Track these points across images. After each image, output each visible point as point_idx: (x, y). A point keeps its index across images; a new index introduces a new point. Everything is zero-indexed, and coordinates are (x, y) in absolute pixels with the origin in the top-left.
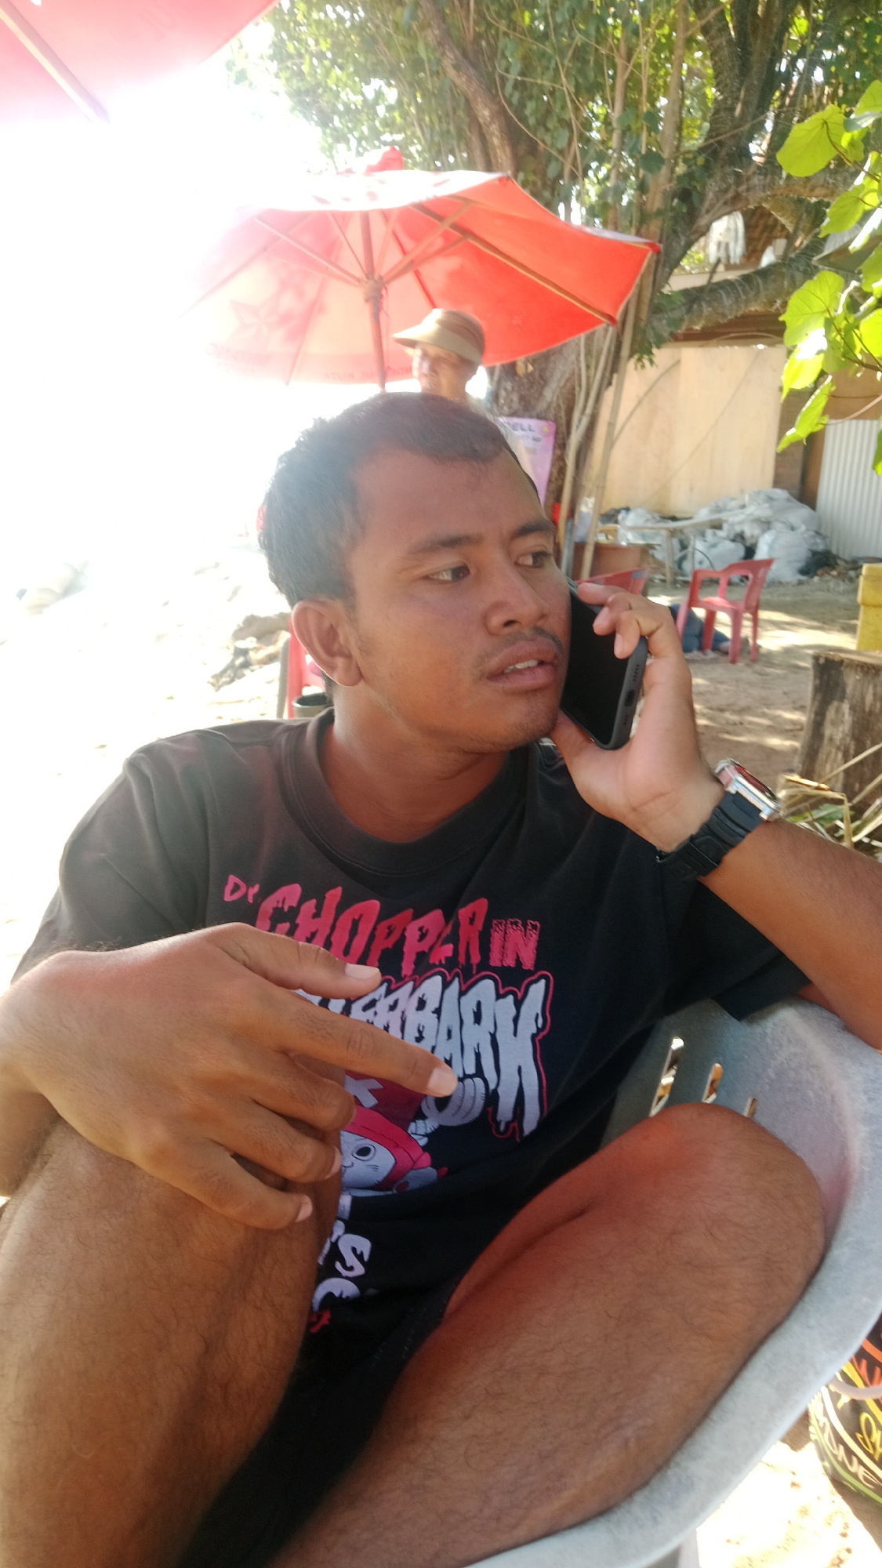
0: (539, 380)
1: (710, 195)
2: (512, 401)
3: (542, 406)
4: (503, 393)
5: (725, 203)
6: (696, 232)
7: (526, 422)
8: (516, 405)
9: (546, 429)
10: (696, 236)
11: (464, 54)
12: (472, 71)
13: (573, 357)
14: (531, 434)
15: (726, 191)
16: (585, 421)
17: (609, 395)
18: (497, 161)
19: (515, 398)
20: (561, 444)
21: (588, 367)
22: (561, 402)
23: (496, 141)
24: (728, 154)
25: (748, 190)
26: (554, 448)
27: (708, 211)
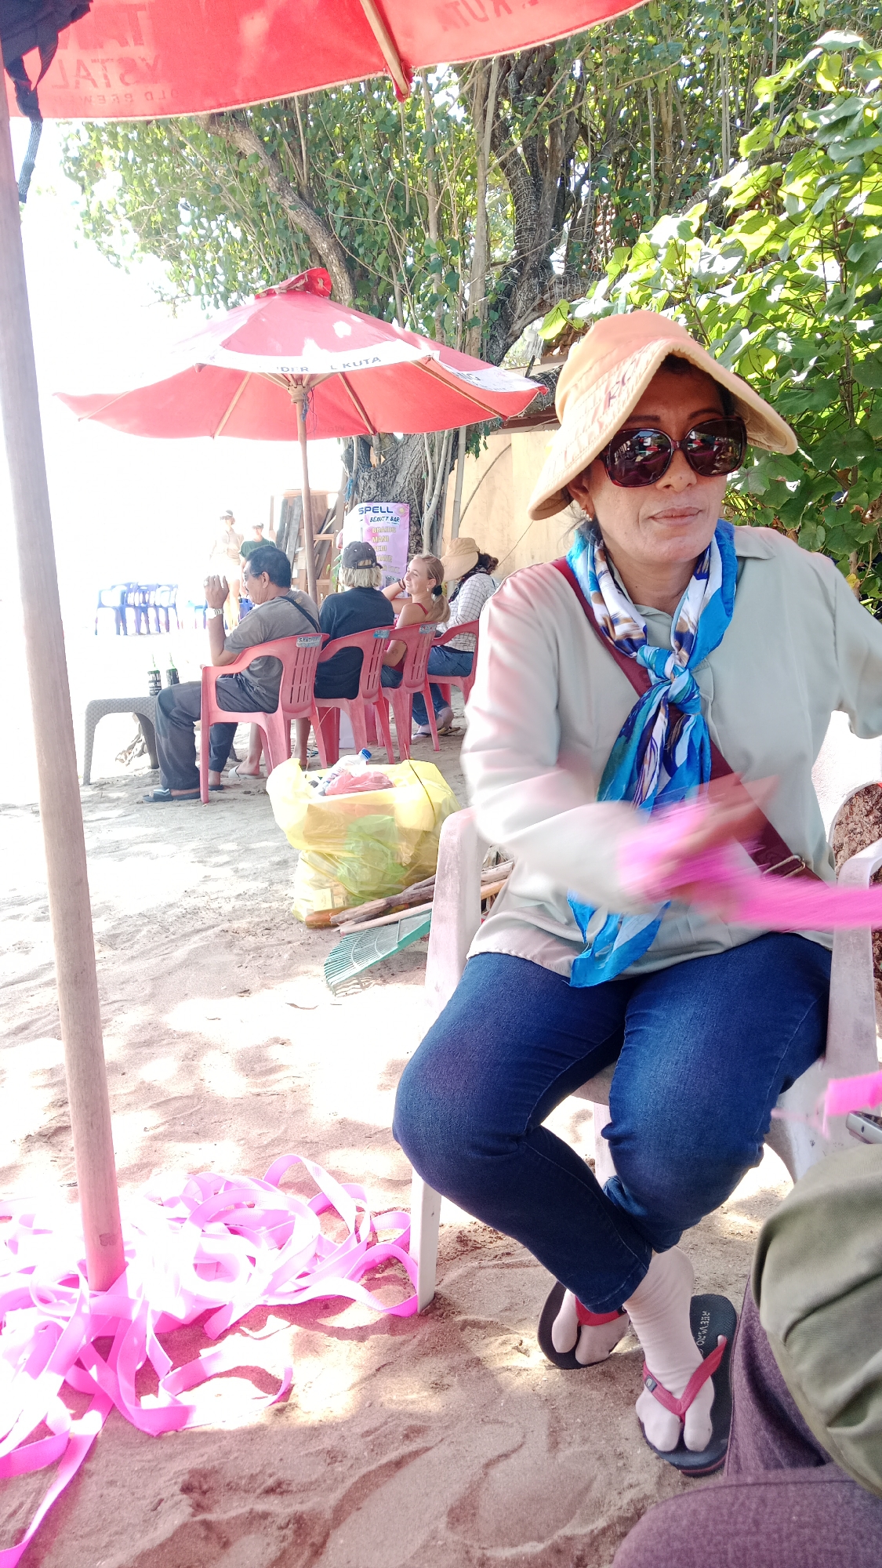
0: (390, 470)
1: (520, 304)
2: (370, 487)
3: (396, 490)
4: (362, 483)
5: (533, 310)
6: (511, 335)
7: (384, 506)
8: (374, 492)
9: (402, 510)
10: (513, 338)
11: (301, 195)
12: (309, 211)
13: (419, 448)
14: (390, 515)
15: (534, 299)
16: (434, 501)
17: (452, 477)
18: (338, 287)
19: (373, 485)
20: (416, 522)
21: (432, 455)
22: (412, 486)
23: (335, 269)
24: (531, 269)
25: (552, 297)
26: (410, 525)
27: (519, 318)
